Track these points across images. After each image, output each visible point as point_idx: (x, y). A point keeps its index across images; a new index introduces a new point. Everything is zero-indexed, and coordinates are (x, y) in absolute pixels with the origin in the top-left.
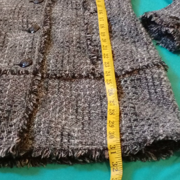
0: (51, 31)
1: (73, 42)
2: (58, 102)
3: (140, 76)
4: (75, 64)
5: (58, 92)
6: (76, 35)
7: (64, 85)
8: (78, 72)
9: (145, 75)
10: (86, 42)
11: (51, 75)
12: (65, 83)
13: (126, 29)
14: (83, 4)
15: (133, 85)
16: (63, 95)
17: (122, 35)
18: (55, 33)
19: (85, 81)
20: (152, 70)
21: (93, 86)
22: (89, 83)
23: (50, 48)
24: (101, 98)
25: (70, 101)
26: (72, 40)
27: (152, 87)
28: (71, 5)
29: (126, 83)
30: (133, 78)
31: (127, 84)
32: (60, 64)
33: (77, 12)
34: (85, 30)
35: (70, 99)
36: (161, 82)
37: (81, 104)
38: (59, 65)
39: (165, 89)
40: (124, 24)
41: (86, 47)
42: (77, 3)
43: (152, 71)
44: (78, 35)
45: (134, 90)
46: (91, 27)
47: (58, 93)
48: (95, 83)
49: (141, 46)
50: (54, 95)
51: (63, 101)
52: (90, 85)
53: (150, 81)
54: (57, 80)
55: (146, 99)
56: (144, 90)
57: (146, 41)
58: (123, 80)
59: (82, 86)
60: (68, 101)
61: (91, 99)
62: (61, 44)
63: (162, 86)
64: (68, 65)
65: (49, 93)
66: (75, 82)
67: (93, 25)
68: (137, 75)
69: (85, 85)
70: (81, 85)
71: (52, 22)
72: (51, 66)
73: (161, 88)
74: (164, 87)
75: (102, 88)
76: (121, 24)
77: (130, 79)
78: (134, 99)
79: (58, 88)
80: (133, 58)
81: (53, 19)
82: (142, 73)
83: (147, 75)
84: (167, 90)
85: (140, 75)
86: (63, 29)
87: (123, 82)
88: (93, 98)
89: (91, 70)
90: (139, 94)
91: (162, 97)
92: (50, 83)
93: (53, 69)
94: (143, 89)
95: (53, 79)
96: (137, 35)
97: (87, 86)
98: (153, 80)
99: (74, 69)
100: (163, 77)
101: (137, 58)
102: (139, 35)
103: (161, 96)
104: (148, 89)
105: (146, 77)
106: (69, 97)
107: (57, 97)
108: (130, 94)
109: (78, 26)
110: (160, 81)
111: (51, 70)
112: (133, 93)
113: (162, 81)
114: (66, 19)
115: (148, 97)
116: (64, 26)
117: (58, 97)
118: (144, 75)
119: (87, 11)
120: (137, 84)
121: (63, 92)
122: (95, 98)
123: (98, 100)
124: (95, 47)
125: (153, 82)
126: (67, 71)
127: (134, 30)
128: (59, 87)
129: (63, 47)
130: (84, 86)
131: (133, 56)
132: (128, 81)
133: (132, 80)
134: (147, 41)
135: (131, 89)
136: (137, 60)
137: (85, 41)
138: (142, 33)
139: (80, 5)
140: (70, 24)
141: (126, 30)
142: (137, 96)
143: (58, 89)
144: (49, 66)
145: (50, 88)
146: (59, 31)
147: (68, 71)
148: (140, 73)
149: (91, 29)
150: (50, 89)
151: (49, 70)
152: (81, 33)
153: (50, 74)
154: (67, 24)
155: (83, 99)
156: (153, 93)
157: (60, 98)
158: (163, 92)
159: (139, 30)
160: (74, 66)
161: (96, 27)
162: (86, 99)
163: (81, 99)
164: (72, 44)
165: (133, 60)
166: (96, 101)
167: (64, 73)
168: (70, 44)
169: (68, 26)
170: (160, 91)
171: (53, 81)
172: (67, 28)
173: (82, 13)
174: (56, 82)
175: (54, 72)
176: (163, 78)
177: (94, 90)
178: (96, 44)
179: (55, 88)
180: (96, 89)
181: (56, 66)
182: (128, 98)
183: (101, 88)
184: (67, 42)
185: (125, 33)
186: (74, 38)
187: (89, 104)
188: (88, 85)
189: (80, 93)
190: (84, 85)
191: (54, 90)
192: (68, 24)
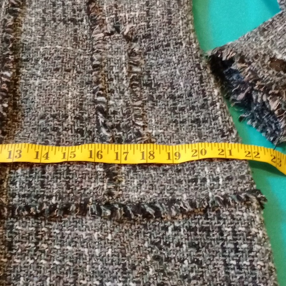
0: (17, 80)
1: (67, 117)
2: (36, 279)
3: (207, 223)
4: (71, 177)
5: (35, 251)
6: (74, 98)
7: (47, 232)
8: (76, 198)
9: (219, 223)
10: (95, 116)
11: (20, 208)
12: (50, 227)
13: (182, 84)
14: (88, 8)
15: (192, 240)
16: (45, 260)
17: (172, 97)
18: (28, 88)
19: (91, 221)
20: (232, 211)
21: (109, 237)
22: (101, 228)
23: (17, 132)
24: (124, 269)
25: (61, 273)
26: (64, 113)
27: (233, 254)
28: (61, 8)
29: (178, 235)
30: (193, 225)
31: (179, 237)
32: (39, 177)
33: (75, 31)
34: (93, 84)
35: (60, 269)
36: (251, 243)
37: (84, 279)
38: (36, 180)
39: (259, 263)
40: (178, 73)
41: (94, 128)
42: (75, 7)
43: (233, 213)
44: (78, 98)
45: (194, 252)
46: (106, 74)
47: (35, 255)
48: (113, 231)
49: (211, 135)
50: (26, 258)
51: (47, 274)
52: (103, 233)
53: (229, 238)
54: (31, 219)
55: (218, 280)
56: (214, 257)
57: (222, 126)
58: (172, 226)
59: (84, 234)
60: (55, 275)
61: (105, 268)
62: (41, 122)
63: (252, 254)
64: (55, 179)
65: (15, 254)
66: (70, 222)
67: (111, 68)
68: (201, 218)
69: (91, 232)
70: (83, 231)
71: (21, 55)
72: (18, 185)
73: (251, 259)
74: (256, 259)
75: (127, 247)
76: (173, 70)
77: (186, 225)
78: (194, 278)
79: (34, 240)
80: (196, 174)
81: (23, 47)
82: (212, 216)
83: (222, 222)
84: (262, 266)
85: (208, 219)
86: (45, 80)
87: (172, 231)
88: (107, 267)
89: (106, 197)
90: (204, 265)
91: (252, 282)
92: (17, 229)
93: (23, 193)
94: (211, 253)
95: (24, 219)
96: (203, 107)
97: (95, 235)
98: (235, 237)
99: (68, 192)
100: (256, 231)
101: (202, 175)
102: (207, 109)
103: (250, 279)
104: (223, 256)
105: (220, 228)
106: (57, 263)
107: (33, 263)
108: (186, 262)
109: (79, 72)
110: (249, 242)
111: (19, 196)
112: (193, 262)
113: (253, 242)
114: (53, 54)
115: (223, 274)
116: (49, 73)
117: (35, 265)
118: (216, 222)
119: (97, 26)
120: (201, 239)
121: (47, 250)
122: (111, 266)
123: (119, 274)
124: (115, 129)
125: (235, 242)
126: (54, 198)
127: (198, 94)
128: (37, 238)
129: (45, 130)
130: (90, 234)
131: (195, 167)
132: (182, 229)
133: (190, 229)
134: (224, 126)
135: (187, 251)
136: (204, 180)
137: (94, 113)
138: (213, 104)
139: (81, 11)
140: (60, 70)
141: (182, 86)
142: (200, 269)
143: (36, 243)
144: (14, 183)
145: (16, 242)
146: (37, 82)
147: (56, 196)
148: (207, 215)
149: (107, 80)
150: (17, 244)
151: (13, 196)
152: (85, 91)
153: (18, 207)
154: (54, 70)
155: (88, 266)
156: (232, 267)
157: (38, 267)
158: (253, 268)
159: (209, 95)
160: (69, 182)
161: (117, 73)
162: (93, 267)
163: (84, 265)
164: (65, 125)
165: (195, 180)
166: (114, 274)
167: (46, 202)
168: (60, 125)
169: (57, 75)
170: (247, 266)
171: (23, 222)
172: (55, 80)
173: (86, 32)
174: (31, 224)
175: (24, 201)
176: (255, 235)
177: (112, 248)
178: (116, 123)
179: (29, 239)
180: (115, 244)
181: (30, 184)
182: (181, 277)
183: (126, 245)
184: (54, 117)
185: (179, 93)
186: (69, 106)
187: (100, 278)
188: (99, 233)
189: (82, 249)
190: (88, 232)
191: (26, 245)
192: (57, 70)
